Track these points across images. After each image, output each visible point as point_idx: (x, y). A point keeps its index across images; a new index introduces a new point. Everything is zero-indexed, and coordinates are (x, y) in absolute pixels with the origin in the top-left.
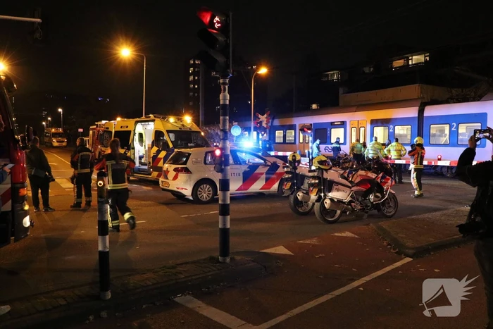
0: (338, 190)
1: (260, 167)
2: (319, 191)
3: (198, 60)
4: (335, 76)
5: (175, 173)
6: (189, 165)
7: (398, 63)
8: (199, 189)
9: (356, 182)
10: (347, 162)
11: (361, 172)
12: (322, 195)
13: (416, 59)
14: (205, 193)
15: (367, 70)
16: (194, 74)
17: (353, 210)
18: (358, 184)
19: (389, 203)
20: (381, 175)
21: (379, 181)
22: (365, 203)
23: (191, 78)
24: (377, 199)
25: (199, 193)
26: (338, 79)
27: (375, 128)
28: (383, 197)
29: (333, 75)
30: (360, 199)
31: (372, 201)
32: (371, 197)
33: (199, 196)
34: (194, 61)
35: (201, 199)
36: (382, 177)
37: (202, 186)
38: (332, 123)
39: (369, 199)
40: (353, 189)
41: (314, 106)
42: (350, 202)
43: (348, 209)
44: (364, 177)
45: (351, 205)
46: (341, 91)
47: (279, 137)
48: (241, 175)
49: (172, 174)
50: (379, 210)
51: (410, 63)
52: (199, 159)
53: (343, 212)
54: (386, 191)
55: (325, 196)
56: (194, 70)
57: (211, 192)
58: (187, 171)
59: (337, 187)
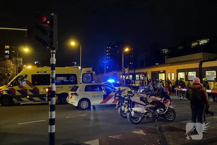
0: (138, 107)
1: (112, 92)
2: (128, 107)
3: (110, 47)
4: (166, 51)
5: (71, 95)
6: (77, 92)
7: (194, 44)
8: (82, 103)
9: (150, 102)
10: (149, 91)
11: (153, 97)
12: (130, 109)
13: (203, 42)
14: (85, 105)
15: (180, 48)
16: (108, 52)
17: (148, 117)
18: (151, 103)
19: (170, 114)
20: (163, 99)
21: (162, 102)
22: (155, 114)
23: (107, 54)
24: (161, 112)
25: (81, 105)
26: (167, 53)
27: (179, 73)
28: (165, 110)
29: (165, 51)
30: (152, 112)
31: (158, 113)
32: (158, 110)
33: (81, 106)
34: (108, 47)
35: (83, 108)
36: (164, 100)
37: (83, 102)
38: (159, 71)
39: (157, 112)
40: (146, 106)
41: (157, 64)
42: (146, 113)
43: (145, 117)
44: (154, 100)
45: (147, 115)
46: (166, 57)
47: (137, 77)
48: (103, 96)
49: (70, 96)
50: (164, 117)
51: (200, 44)
52: (82, 89)
53: (143, 118)
54: (167, 108)
55: (131, 110)
56: (108, 51)
57: (88, 105)
58: (76, 94)
59: (137, 105)
